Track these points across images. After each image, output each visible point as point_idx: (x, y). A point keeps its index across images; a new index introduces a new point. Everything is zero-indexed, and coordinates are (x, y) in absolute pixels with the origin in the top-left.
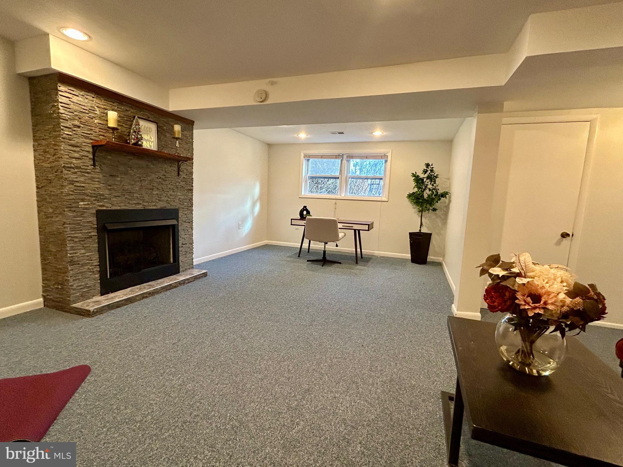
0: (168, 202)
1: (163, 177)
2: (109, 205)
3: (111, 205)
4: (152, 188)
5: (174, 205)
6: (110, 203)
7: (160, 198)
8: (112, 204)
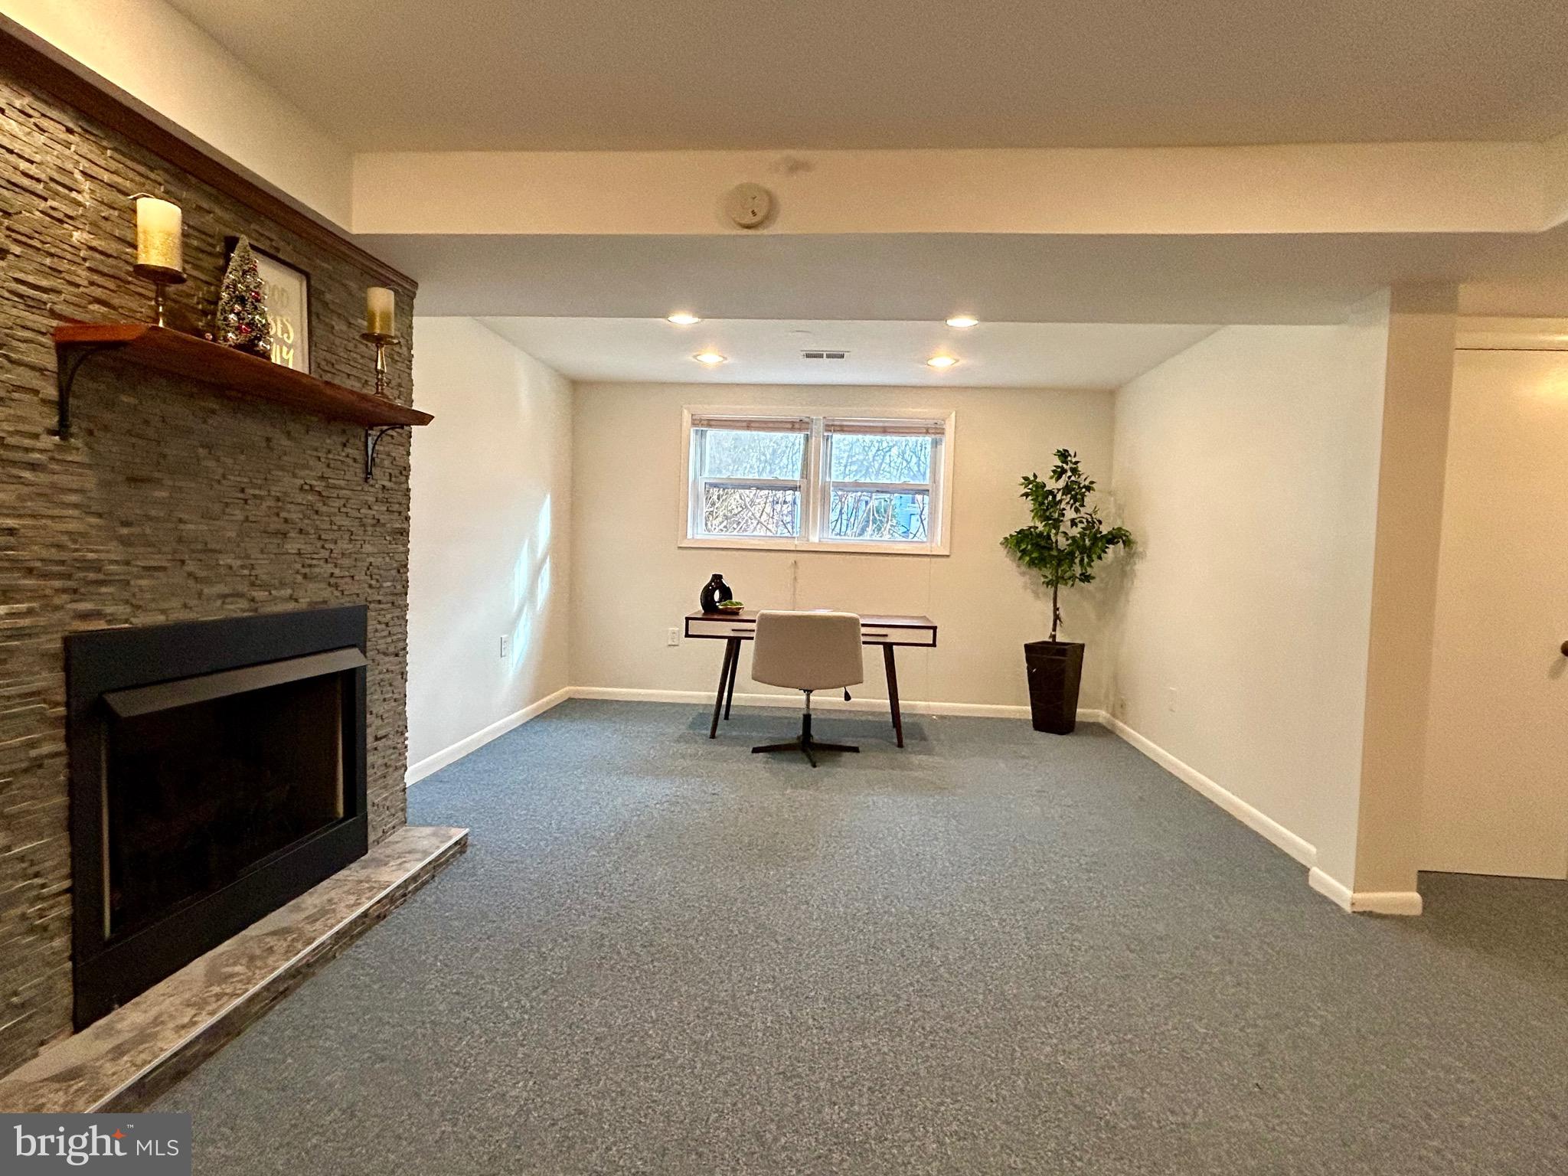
0: (333, 581)
1: (319, 485)
2: (122, 610)
3: (128, 610)
4: (283, 527)
5: (354, 591)
6: (127, 602)
7: (310, 566)
8: (132, 605)
